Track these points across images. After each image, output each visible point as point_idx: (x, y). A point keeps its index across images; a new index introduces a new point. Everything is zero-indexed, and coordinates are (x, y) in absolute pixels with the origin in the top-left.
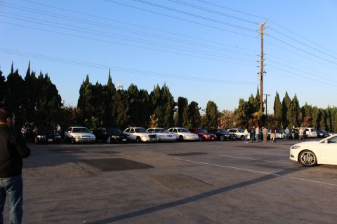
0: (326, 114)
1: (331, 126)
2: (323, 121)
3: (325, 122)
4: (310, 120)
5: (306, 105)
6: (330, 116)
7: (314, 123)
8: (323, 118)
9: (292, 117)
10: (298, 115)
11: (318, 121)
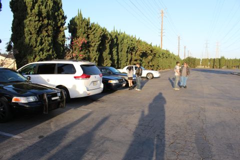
0: (112, 40)
1: (118, 59)
2: (108, 50)
3: (111, 53)
4: (86, 46)
5: (80, 15)
6: (117, 45)
7: (94, 54)
8: (108, 45)
9: (39, 32)
10: (57, 30)
11: (101, 50)
